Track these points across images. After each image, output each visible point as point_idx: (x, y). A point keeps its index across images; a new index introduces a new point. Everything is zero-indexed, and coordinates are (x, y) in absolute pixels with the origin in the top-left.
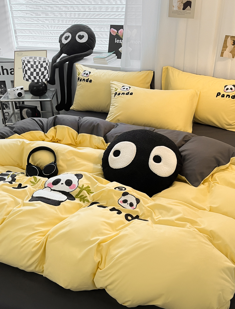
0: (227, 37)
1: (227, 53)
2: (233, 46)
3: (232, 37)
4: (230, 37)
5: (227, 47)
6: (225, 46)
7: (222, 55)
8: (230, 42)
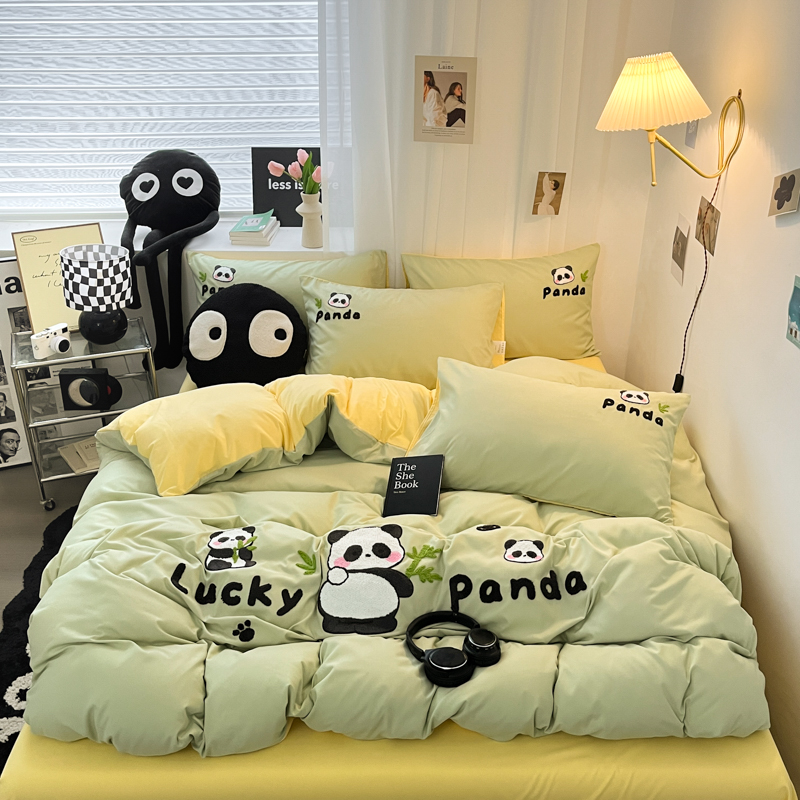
0: (541, 175)
1: (544, 205)
2: (554, 192)
3: (551, 174)
4: (547, 175)
5: (543, 194)
6: (539, 194)
7: (535, 212)
8: (548, 184)
